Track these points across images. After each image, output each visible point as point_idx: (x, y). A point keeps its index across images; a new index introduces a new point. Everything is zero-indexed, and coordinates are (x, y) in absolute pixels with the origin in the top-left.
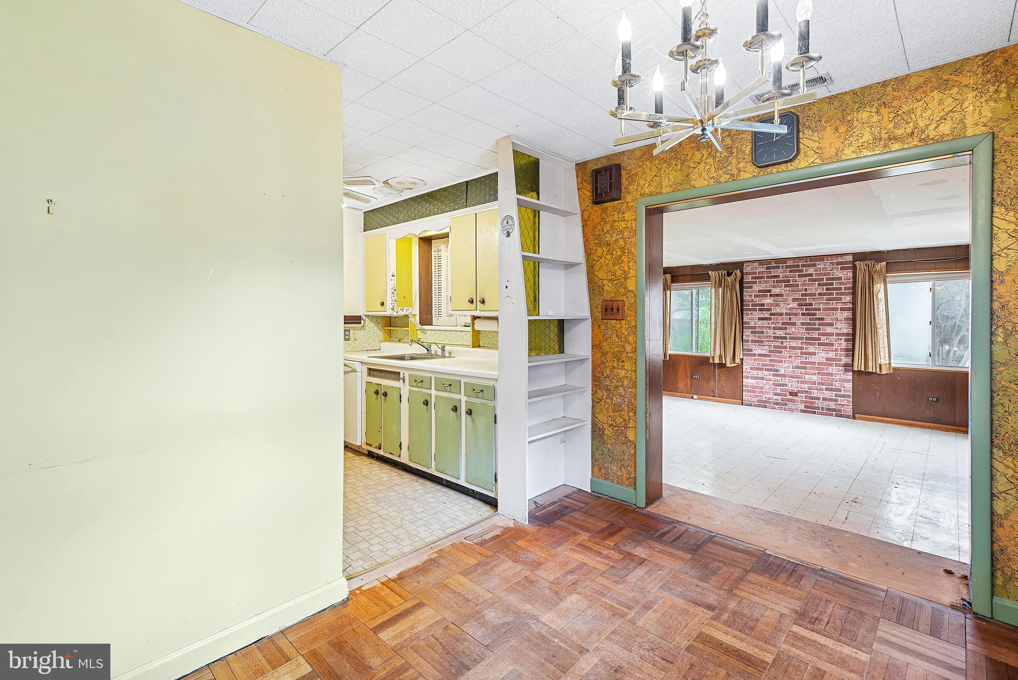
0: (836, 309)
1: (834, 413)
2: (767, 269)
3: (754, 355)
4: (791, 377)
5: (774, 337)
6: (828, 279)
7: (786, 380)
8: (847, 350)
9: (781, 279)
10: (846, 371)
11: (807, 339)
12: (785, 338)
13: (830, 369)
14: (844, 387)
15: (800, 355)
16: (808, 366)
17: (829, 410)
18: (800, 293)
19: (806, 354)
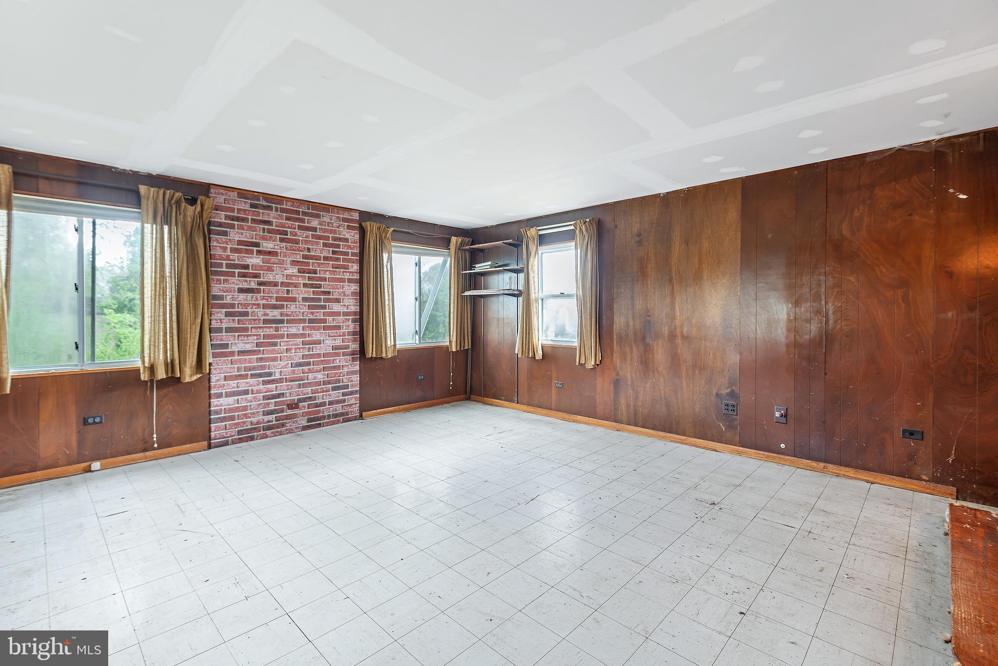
0: (342, 280)
1: (341, 418)
2: (252, 206)
3: (232, 354)
4: (291, 381)
5: (266, 321)
6: (335, 239)
7: (283, 387)
8: (354, 333)
9: (274, 227)
10: (354, 360)
11: (311, 321)
12: (281, 321)
13: (338, 361)
14: (352, 381)
15: (301, 346)
16: (312, 360)
17: (335, 416)
18: (302, 253)
19: (309, 343)
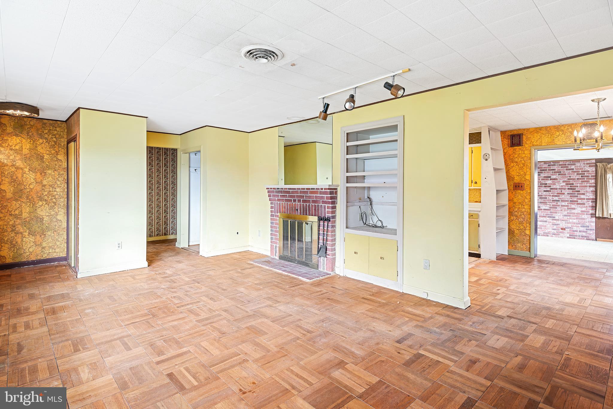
0: (586, 186)
1: (585, 238)
2: (548, 165)
3: (541, 209)
4: (562, 221)
5: (553, 201)
6: (582, 171)
7: (559, 222)
8: (592, 207)
9: (556, 171)
10: (592, 217)
11: (570, 201)
12: (559, 201)
13: (583, 216)
14: (591, 225)
15: (567, 209)
16: (571, 215)
17: (582, 236)
18: (567, 178)
19: (570, 209)
